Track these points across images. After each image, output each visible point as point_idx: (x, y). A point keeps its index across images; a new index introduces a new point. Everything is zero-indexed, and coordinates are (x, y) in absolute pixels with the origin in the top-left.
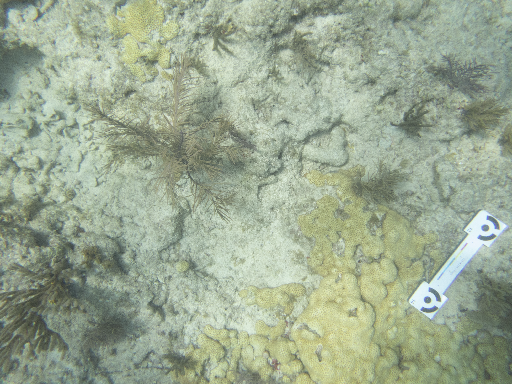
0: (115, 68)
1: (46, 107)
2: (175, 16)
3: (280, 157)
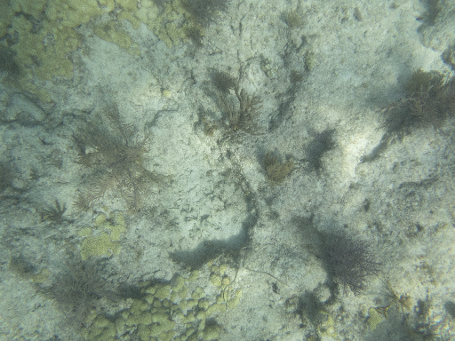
0: (134, 228)
3: (62, 123)
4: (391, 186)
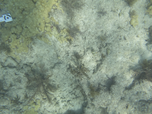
0: (43, 106)
1: (63, 105)
2: (22, 110)
3: (22, 68)
4: (136, 100)
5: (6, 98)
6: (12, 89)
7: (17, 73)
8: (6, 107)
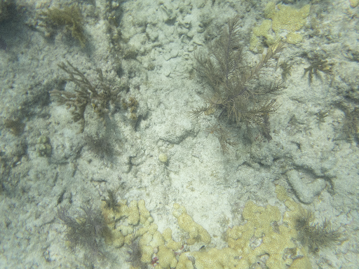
0: (244, 29)
1: (188, 16)
2: (306, 33)
5: (344, 84)
6: (320, 104)
7: (295, 147)
8: (352, 57)
